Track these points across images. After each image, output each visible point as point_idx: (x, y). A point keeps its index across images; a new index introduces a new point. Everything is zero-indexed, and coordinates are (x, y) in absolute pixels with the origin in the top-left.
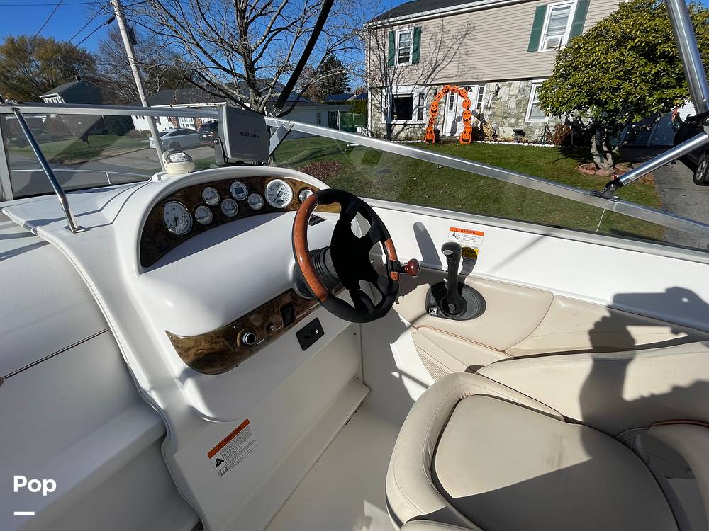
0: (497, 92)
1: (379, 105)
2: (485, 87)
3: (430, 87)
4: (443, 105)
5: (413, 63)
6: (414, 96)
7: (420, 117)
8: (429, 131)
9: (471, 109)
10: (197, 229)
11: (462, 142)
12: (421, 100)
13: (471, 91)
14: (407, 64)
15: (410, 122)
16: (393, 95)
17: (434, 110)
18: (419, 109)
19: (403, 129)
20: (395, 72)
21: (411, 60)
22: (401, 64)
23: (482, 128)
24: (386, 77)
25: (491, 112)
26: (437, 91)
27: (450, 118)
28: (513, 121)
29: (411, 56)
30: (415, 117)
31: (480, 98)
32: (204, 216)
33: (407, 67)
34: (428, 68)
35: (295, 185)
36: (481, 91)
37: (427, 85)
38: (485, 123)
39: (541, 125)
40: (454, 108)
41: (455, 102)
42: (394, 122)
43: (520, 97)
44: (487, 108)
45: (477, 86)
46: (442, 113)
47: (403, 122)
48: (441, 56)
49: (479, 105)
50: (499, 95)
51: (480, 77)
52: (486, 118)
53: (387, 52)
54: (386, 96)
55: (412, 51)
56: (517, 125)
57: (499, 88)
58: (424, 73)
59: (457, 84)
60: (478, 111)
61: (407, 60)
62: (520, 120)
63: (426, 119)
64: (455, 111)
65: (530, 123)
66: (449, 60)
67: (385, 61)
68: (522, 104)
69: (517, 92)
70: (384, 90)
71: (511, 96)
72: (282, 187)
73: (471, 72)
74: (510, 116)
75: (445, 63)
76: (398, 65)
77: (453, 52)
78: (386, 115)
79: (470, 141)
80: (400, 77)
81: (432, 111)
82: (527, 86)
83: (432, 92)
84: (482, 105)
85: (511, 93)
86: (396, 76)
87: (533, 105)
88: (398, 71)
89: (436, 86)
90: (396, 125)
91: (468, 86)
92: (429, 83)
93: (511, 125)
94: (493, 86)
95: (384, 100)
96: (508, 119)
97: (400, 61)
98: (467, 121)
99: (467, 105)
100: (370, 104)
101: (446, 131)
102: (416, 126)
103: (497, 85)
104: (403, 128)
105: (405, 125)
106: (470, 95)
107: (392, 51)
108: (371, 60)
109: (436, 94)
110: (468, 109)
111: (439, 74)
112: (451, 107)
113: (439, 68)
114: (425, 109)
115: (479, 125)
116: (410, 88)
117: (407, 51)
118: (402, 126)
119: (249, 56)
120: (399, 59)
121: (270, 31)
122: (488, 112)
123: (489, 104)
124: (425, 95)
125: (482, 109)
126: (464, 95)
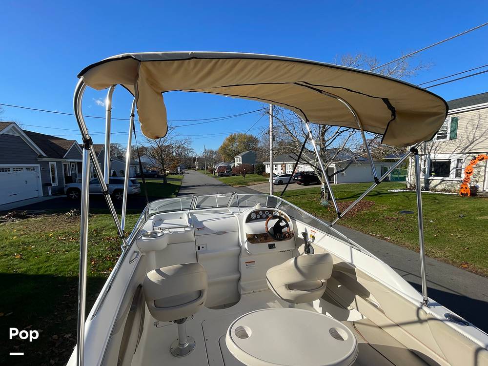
3: (468, 155)
5: (451, 139)
6: (451, 161)
7: (458, 175)
8: (464, 187)
10: (256, 219)
12: (459, 163)
14: (444, 140)
15: (447, 179)
16: (431, 160)
17: (468, 172)
18: (457, 170)
19: (440, 184)
21: (448, 137)
22: (439, 140)
29: (448, 136)
30: (452, 175)
32: (258, 216)
33: (444, 142)
34: (466, 142)
37: (465, 154)
42: (431, 178)
47: (440, 178)
48: (478, 134)
54: (425, 161)
55: (449, 131)
58: (462, 145)
61: (446, 137)
70: (423, 157)
75: (483, 139)
76: (436, 141)
78: (424, 172)
80: (438, 148)
83: (470, 158)
86: (434, 147)
88: (436, 145)
89: (475, 154)
90: (433, 180)
92: (466, 152)
95: (423, 163)
100: (410, 165)
102: (453, 182)
104: (441, 182)
105: (443, 180)
111: (477, 146)
114: (463, 170)
116: (448, 155)
117: (445, 132)
118: (440, 181)
119: (324, 144)
120: (438, 137)
121: (337, 133)
124: (463, 160)
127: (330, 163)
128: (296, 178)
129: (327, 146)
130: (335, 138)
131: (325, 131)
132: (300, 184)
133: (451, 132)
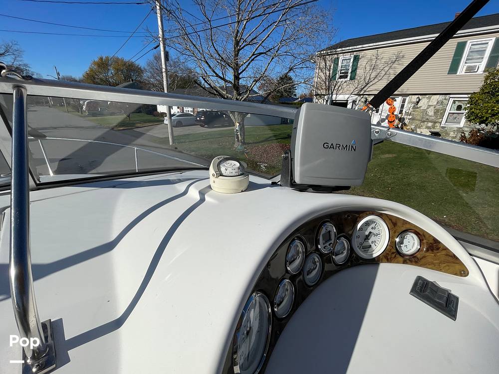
0: (418, 102)
2: (408, 99)
3: (362, 96)
5: (351, 79)
6: (349, 102)
9: (395, 113)
12: (354, 105)
13: (395, 101)
14: (346, 79)
16: (332, 101)
20: (336, 85)
21: (349, 78)
22: (342, 80)
24: (329, 88)
25: (411, 117)
26: (367, 99)
28: (430, 124)
29: (349, 75)
31: (402, 106)
33: (346, 82)
34: (362, 83)
35: (395, 224)
36: (404, 101)
37: (360, 95)
38: (405, 124)
39: (456, 129)
40: (380, 112)
43: (437, 107)
44: (407, 114)
45: (400, 97)
48: (373, 75)
49: (401, 112)
50: (419, 105)
51: (404, 91)
52: (407, 121)
53: (331, 71)
54: (327, 101)
55: (350, 71)
56: (434, 128)
57: (420, 100)
58: (359, 86)
60: (400, 115)
61: (346, 77)
62: (437, 124)
64: (380, 114)
65: (445, 127)
66: (380, 78)
67: (329, 76)
68: (439, 113)
69: (435, 103)
70: (326, 97)
71: (430, 106)
72: (373, 225)
74: (428, 121)
75: (376, 80)
76: (339, 80)
77: (383, 73)
80: (340, 88)
82: (445, 99)
83: (363, 100)
84: (404, 112)
85: (430, 104)
86: (337, 87)
87: (449, 113)
88: (338, 84)
89: (367, 96)
91: (393, 97)
92: (361, 93)
93: (428, 128)
94: (414, 99)
96: (426, 123)
97: (341, 77)
98: (391, 122)
99: (392, 110)
103: (418, 98)
106: (395, 103)
107: (335, 70)
108: (319, 76)
109: (366, 101)
110: (393, 113)
111: (371, 87)
113: (371, 84)
115: (400, 126)
116: (347, 96)
117: (347, 71)
119: (238, 70)
120: (340, 76)
121: (253, 55)
122: (408, 117)
123: (410, 111)
124: (357, 102)
125: (404, 114)
126: (390, 103)
127: (245, 96)
128: (198, 119)
129: (241, 73)
130: (250, 63)
131: (239, 50)
132: (203, 126)
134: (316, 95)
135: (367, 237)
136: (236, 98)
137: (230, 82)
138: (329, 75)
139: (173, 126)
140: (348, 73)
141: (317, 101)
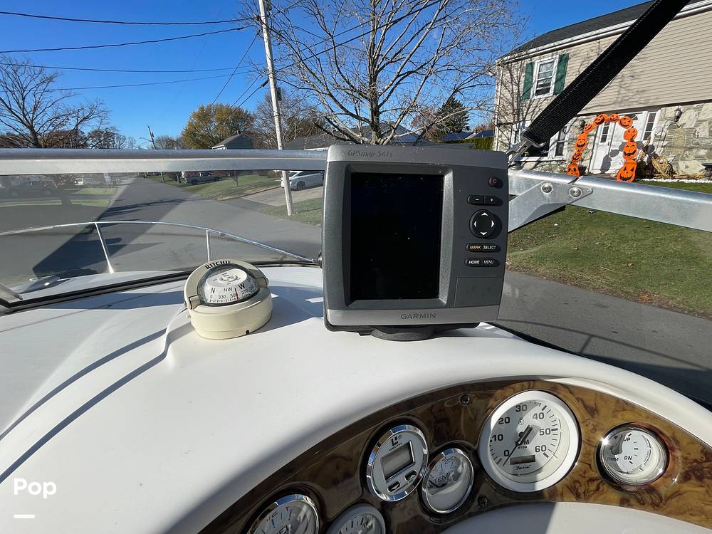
0: (678, 117)
1: (507, 142)
2: (658, 113)
3: (575, 118)
4: (593, 138)
5: (555, 94)
7: (559, 152)
8: (572, 168)
9: (636, 140)
11: (619, 180)
13: (636, 119)
14: (546, 95)
15: (545, 158)
17: (580, 144)
18: (558, 144)
19: (534, 167)
20: (530, 105)
21: (551, 91)
22: (539, 97)
23: (650, 163)
24: (519, 112)
25: (665, 143)
26: (585, 122)
27: (601, 152)
28: (703, 152)
29: (552, 87)
30: (552, 153)
31: (650, 127)
33: (546, 98)
35: (592, 411)
36: (652, 118)
38: (656, 156)
40: (608, 140)
41: (609, 133)
42: (524, 159)
44: (658, 138)
45: (645, 113)
46: (590, 147)
47: (536, 158)
49: (647, 136)
50: (681, 121)
51: (651, 101)
52: (658, 151)
53: (522, 86)
54: (517, 132)
55: (554, 80)
56: (710, 157)
57: (681, 113)
59: (617, 112)
60: (645, 142)
61: (548, 91)
63: (567, 154)
64: (610, 144)
67: (518, 94)
70: (514, 126)
71: (701, 121)
73: (638, 96)
74: (698, 146)
76: (535, 97)
79: (632, 179)
80: (537, 109)
81: (578, 146)
83: (578, 124)
84: (652, 135)
85: (702, 118)
86: (531, 109)
88: (534, 104)
89: (584, 117)
90: (526, 162)
91: (631, 114)
93: (699, 158)
94: (671, 112)
95: (513, 136)
96: (695, 151)
97: (538, 93)
98: (629, 155)
99: (631, 135)
100: (496, 141)
101: (595, 166)
102: (552, 163)
103: (678, 110)
104: (536, 165)
105: (539, 162)
106: (635, 123)
107: (528, 83)
108: (502, 96)
109: (582, 126)
110: (632, 140)
112: (604, 139)
114: (566, 143)
115: (645, 159)
117: (548, 82)
118: (535, 163)
119: (376, 101)
120: (537, 91)
121: (398, 76)
122: (661, 143)
123: (664, 133)
124: (568, 128)
125: (652, 140)
126: (627, 124)
127: (389, 137)
129: (382, 104)
130: (393, 89)
131: (377, 72)
133: (556, 82)
134: (499, 125)
135: (524, 438)
136: (376, 143)
137: (366, 120)
138: (519, 92)
139: (291, 190)
140: (549, 84)
141: (500, 133)
